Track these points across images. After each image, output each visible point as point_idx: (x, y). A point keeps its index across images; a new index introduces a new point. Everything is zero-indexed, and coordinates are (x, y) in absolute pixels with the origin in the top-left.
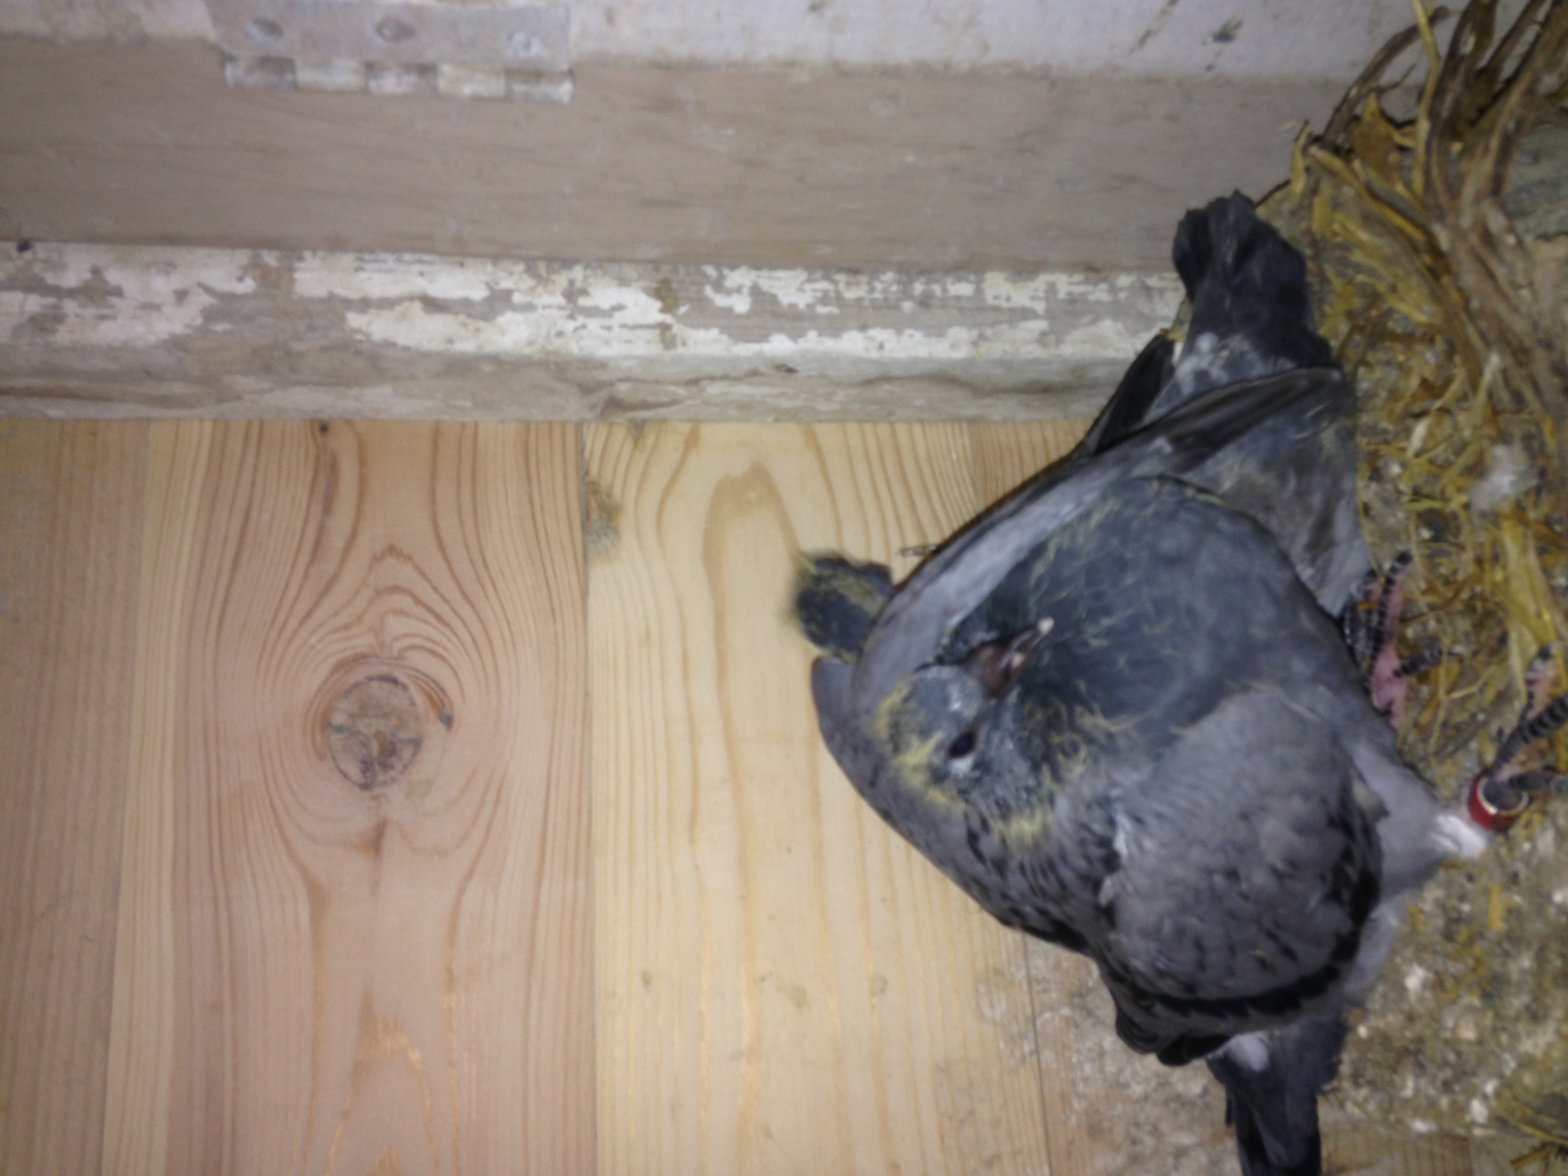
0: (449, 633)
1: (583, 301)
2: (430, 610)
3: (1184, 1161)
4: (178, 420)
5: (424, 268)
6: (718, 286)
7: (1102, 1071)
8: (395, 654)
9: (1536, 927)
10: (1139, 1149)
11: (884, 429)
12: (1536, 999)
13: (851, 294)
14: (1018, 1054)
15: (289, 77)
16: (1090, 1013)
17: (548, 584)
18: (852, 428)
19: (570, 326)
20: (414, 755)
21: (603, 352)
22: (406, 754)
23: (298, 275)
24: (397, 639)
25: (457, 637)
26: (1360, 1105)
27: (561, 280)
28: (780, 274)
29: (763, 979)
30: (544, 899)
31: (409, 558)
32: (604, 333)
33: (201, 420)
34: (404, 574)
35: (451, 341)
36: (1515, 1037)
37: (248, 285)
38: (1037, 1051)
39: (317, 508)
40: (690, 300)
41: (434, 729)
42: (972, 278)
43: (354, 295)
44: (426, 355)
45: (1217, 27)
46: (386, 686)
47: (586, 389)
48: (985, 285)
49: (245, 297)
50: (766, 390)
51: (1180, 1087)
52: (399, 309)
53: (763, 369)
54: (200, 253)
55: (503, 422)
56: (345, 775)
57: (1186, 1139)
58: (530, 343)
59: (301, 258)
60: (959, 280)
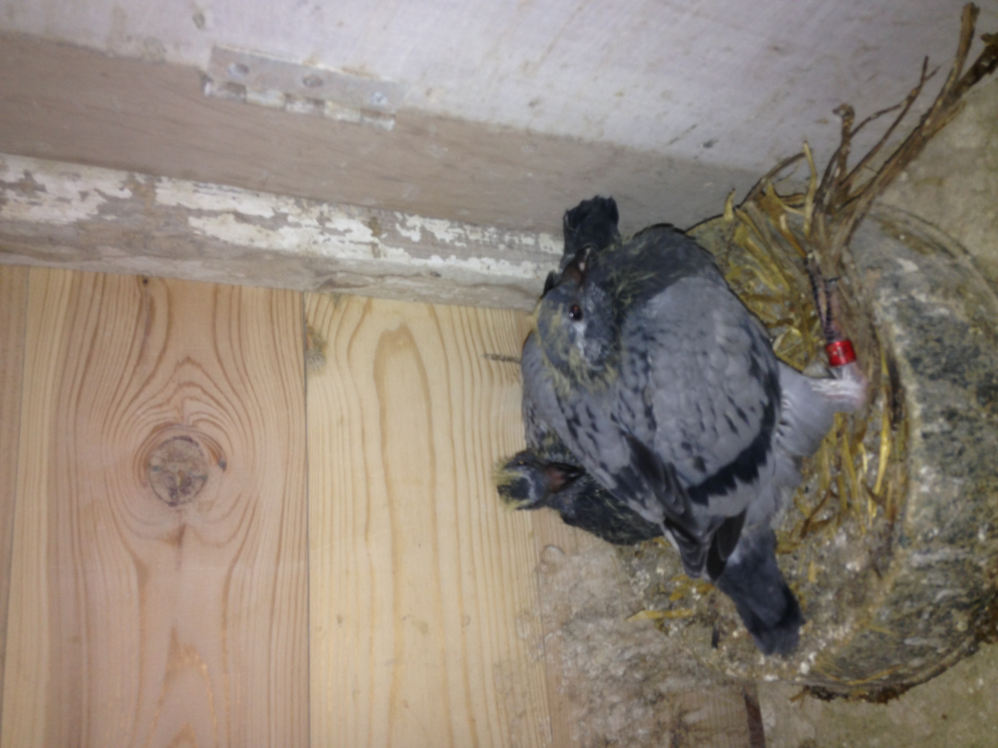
0: (224, 413)
1: (328, 225)
2: (212, 398)
3: (615, 711)
4: (50, 268)
5: (236, 195)
6: (403, 224)
7: (576, 664)
8: (191, 423)
9: (836, 580)
10: (593, 705)
11: (471, 310)
12: (837, 613)
13: (473, 237)
14: (535, 656)
15: (242, 96)
16: (571, 633)
17: (284, 387)
18: (454, 308)
19: (321, 238)
20: (203, 485)
21: (341, 255)
22: (198, 485)
23: (158, 191)
24: (192, 414)
25: (229, 414)
26: (733, 670)
27: (316, 211)
28: (436, 221)
29: (405, 618)
30: (280, 573)
31: (199, 366)
32: (340, 245)
33: (65, 269)
34: (197, 375)
35: (252, 240)
36: (826, 632)
37: (127, 194)
38: (544, 655)
39: (141, 331)
40: (387, 231)
41: (215, 471)
42: (534, 235)
43: (193, 207)
44: (236, 247)
45: (707, 140)
46: (186, 443)
47: (318, 274)
48: (540, 240)
49: (124, 200)
50: (420, 284)
51: (613, 672)
52: (220, 218)
53: (424, 273)
54: (96, 171)
55: (257, 287)
56: (159, 497)
57: (615, 699)
58: (299, 246)
59: (160, 181)
60: (527, 236)
